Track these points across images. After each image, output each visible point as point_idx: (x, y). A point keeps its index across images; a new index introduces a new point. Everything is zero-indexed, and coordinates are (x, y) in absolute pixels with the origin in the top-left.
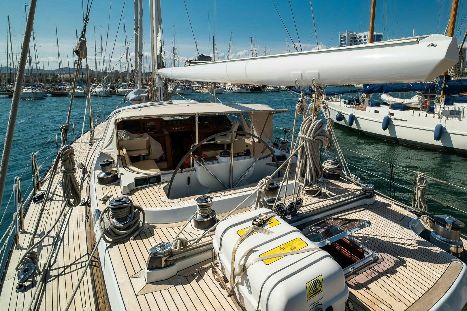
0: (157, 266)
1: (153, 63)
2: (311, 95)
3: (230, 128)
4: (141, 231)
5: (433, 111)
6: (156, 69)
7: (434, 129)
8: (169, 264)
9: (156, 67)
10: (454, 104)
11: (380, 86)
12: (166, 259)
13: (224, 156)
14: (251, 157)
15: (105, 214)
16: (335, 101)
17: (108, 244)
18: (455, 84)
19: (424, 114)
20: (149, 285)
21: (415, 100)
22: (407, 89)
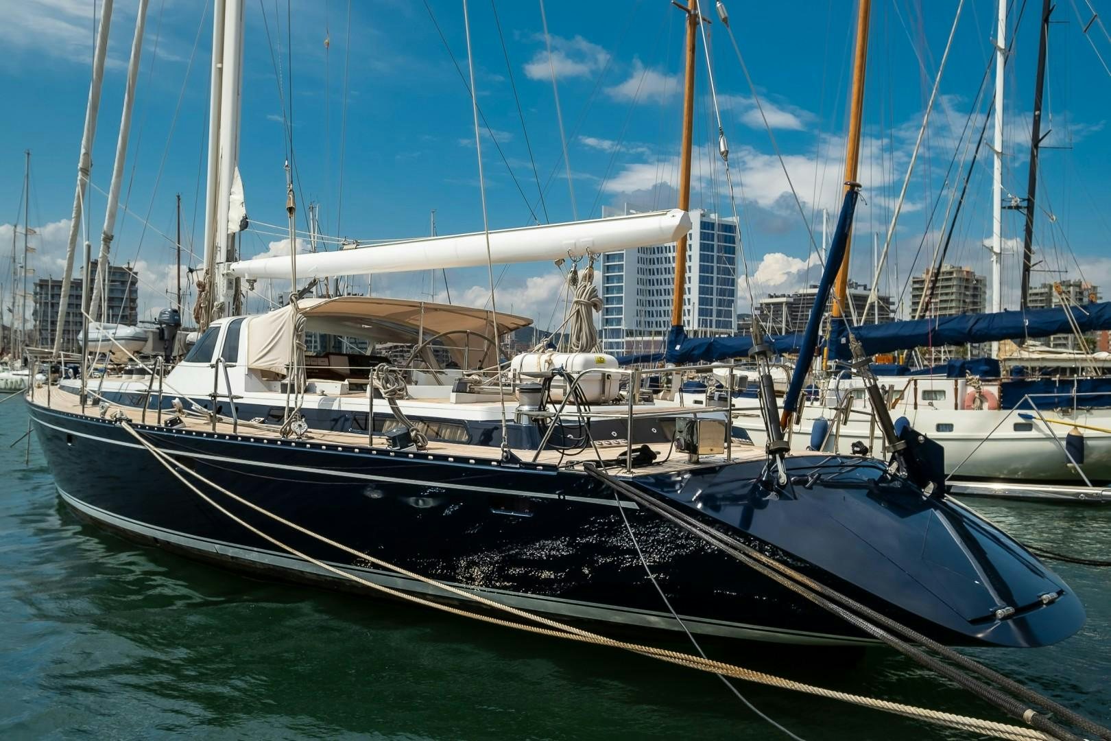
1: (213, 249)
6: (221, 263)
7: (812, 429)
9: (221, 256)
11: (705, 343)
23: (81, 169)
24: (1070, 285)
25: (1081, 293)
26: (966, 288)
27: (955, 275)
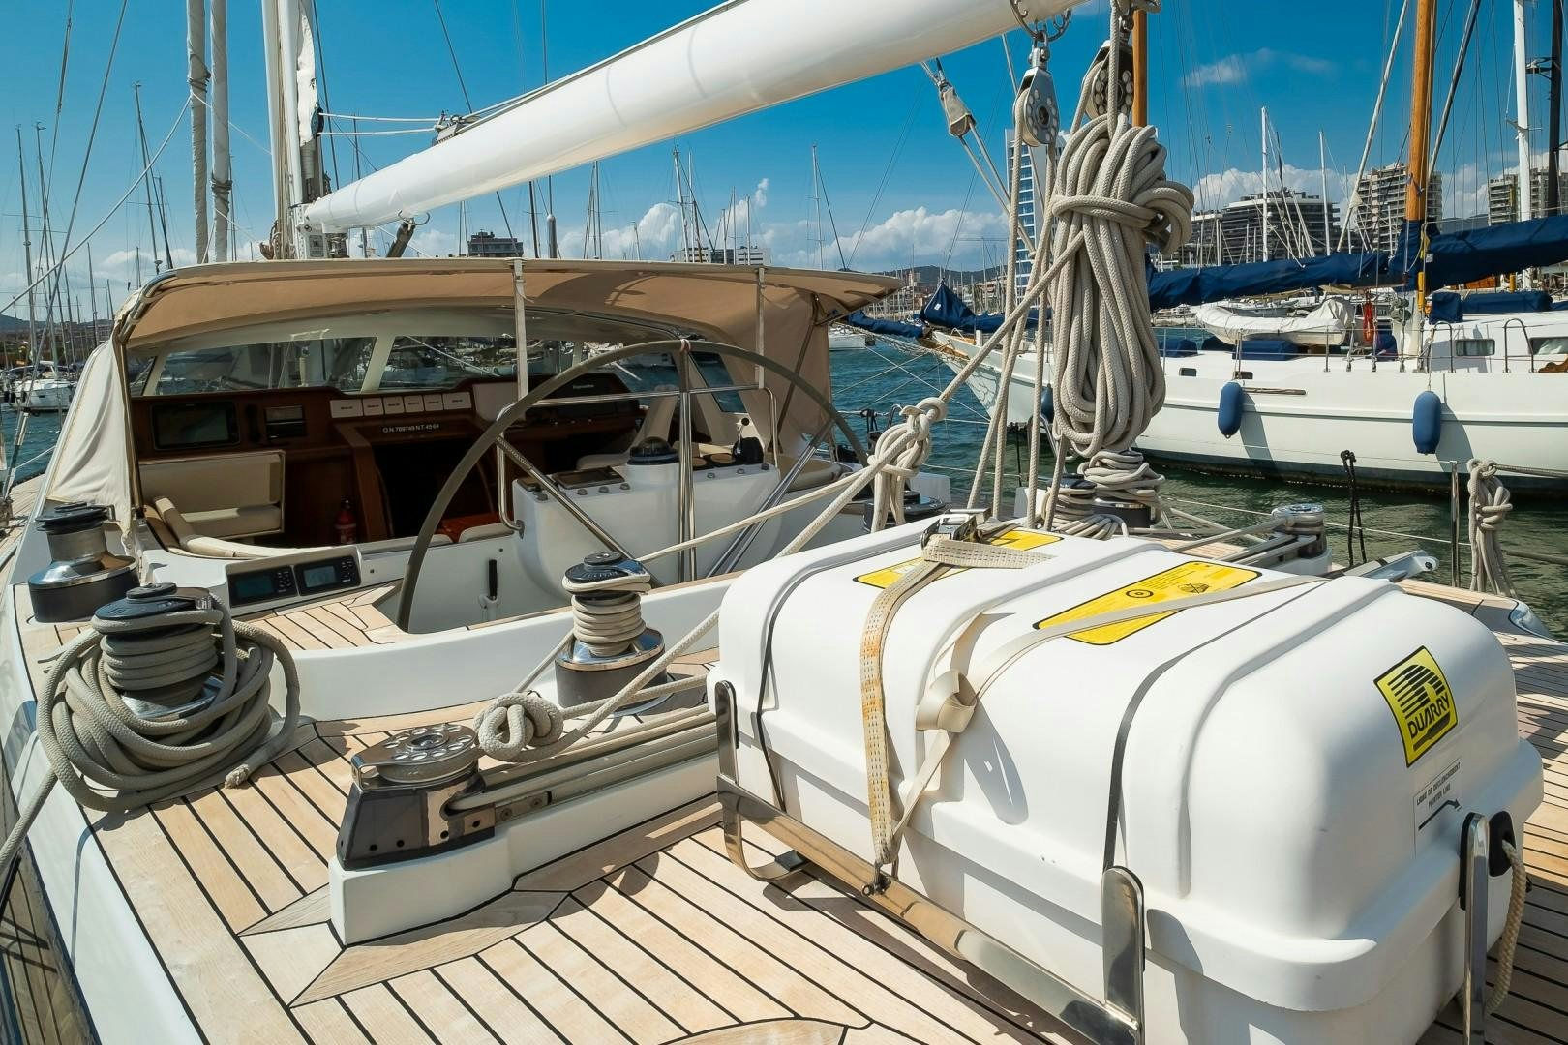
0: (400, 843)
1: (285, 179)
2: (929, 335)
3: (638, 422)
4: (282, 750)
5: (1392, 348)
6: (296, 206)
7: (1410, 413)
8: (468, 830)
9: (297, 195)
10: (1464, 318)
11: (1188, 278)
12: (454, 799)
13: (650, 459)
14: (765, 468)
15: (72, 672)
16: (1024, 352)
17: (96, 816)
18: (1456, 248)
19: (1362, 364)
20: (359, 953)
21: (1322, 317)
22: (1288, 281)
23: (192, 81)
24: (1539, 174)
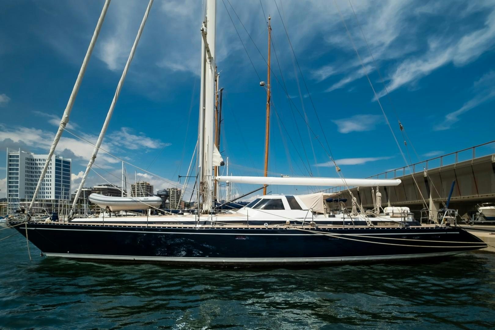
25: (177, 191)
26: (148, 188)
27: (144, 184)
